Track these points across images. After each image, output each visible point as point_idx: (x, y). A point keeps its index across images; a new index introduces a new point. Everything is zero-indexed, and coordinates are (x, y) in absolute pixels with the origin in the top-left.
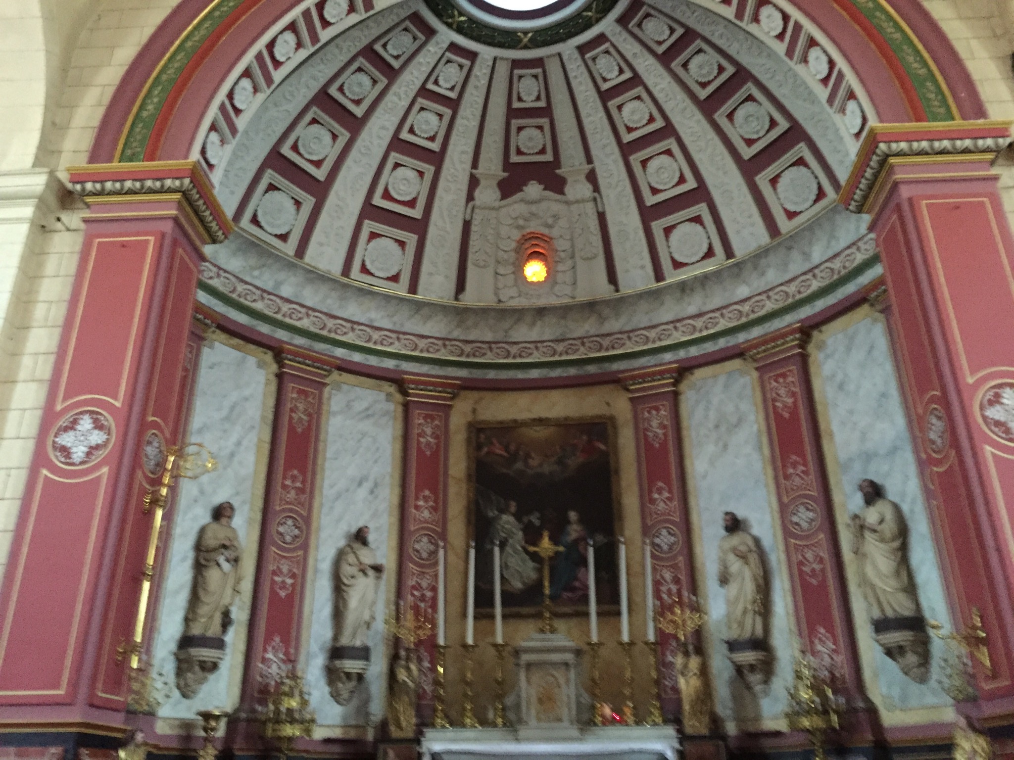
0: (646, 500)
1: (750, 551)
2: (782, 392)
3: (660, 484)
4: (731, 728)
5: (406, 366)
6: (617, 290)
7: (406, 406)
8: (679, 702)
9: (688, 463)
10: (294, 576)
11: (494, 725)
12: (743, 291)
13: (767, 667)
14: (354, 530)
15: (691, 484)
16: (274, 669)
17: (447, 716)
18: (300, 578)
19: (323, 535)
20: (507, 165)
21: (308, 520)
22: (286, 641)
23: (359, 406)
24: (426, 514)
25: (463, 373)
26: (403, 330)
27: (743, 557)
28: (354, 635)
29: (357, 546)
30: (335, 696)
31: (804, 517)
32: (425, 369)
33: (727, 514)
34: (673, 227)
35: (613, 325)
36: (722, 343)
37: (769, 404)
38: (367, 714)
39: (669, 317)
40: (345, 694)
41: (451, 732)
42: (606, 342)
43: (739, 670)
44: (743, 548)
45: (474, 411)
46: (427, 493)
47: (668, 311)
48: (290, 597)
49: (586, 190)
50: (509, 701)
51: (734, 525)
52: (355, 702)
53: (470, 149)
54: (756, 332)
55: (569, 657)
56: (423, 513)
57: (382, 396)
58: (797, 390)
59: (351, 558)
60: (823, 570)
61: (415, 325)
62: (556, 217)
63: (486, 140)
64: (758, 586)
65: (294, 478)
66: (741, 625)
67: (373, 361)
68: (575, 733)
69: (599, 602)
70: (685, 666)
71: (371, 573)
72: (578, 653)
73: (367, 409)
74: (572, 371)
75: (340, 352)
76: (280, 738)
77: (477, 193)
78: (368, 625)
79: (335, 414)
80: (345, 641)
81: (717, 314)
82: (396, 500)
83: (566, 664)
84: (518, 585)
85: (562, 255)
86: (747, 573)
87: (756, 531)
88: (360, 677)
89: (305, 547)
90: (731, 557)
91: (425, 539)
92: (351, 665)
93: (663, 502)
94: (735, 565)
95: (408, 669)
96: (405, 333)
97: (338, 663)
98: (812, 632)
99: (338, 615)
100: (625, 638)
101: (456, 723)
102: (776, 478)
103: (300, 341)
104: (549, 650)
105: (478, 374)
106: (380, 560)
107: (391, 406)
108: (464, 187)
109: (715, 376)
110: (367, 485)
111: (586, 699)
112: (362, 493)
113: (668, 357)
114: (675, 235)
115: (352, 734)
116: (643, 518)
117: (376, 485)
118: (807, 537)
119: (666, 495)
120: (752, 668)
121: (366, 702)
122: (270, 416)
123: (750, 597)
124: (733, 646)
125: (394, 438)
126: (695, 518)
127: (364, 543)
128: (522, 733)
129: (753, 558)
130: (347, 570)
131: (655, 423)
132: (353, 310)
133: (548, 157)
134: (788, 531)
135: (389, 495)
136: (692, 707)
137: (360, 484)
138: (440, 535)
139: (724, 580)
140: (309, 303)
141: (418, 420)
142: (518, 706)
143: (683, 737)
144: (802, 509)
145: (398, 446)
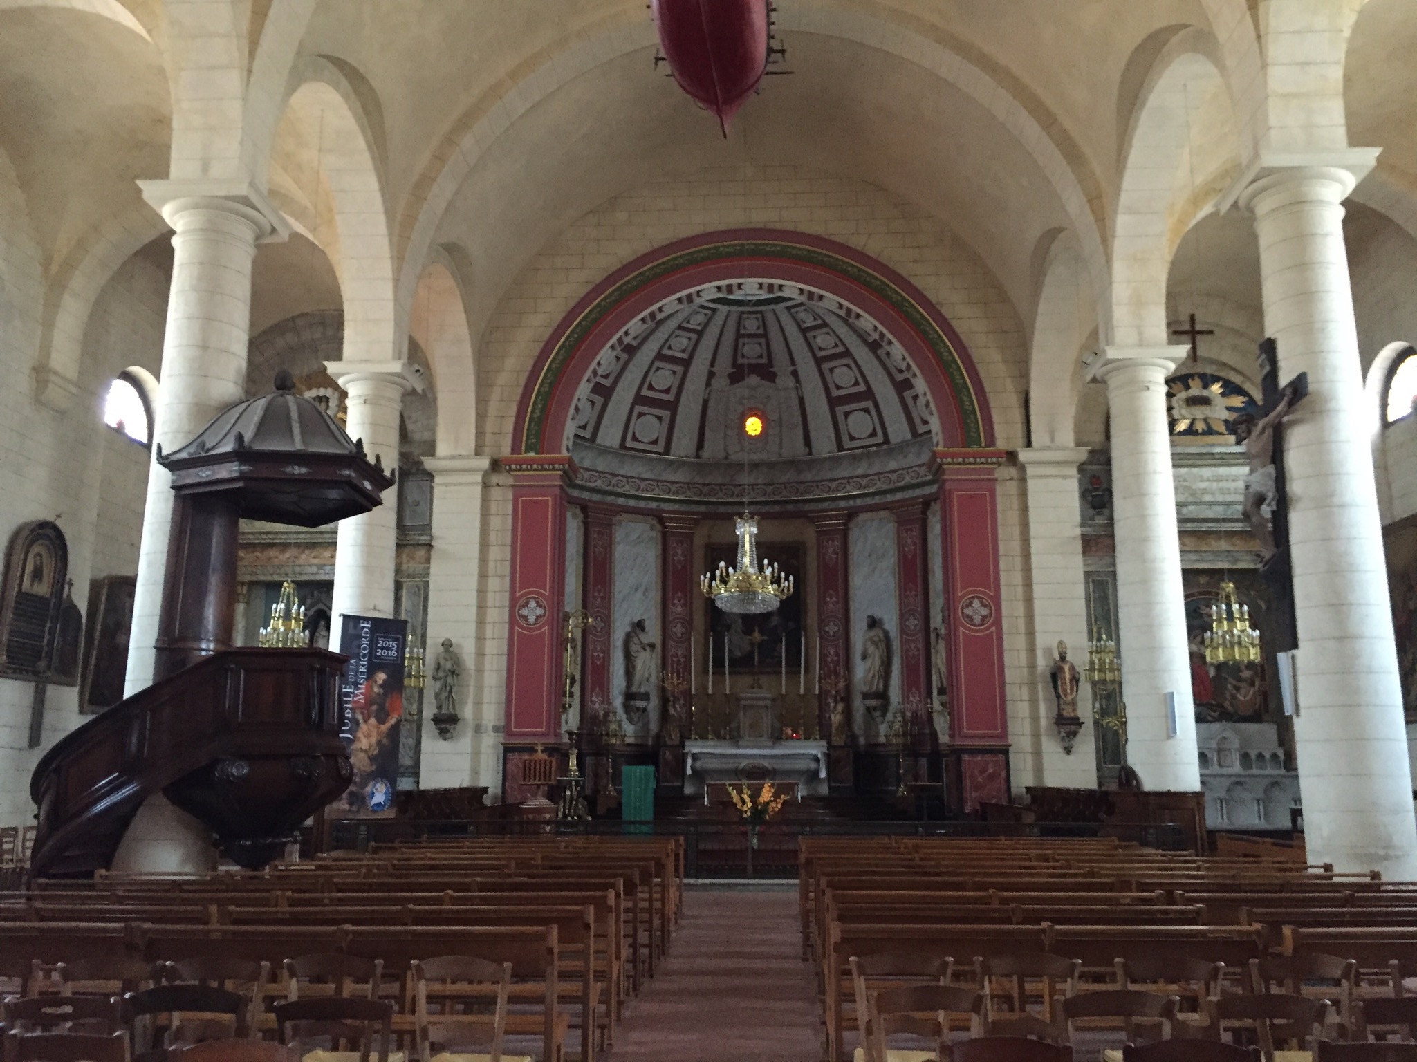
0: (822, 603)
1: (880, 640)
2: (909, 541)
3: (831, 592)
4: (862, 741)
5: (664, 506)
6: (810, 453)
7: (664, 534)
8: (831, 725)
9: (850, 578)
10: (603, 652)
11: (725, 739)
12: (893, 465)
13: (884, 708)
14: (636, 620)
15: (851, 593)
16: (597, 706)
17: (697, 733)
18: (607, 652)
19: (618, 624)
20: (735, 364)
21: (609, 616)
22: (602, 689)
23: (634, 536)
24: (679, 608)
25: (702, 509)
26: (661, 479)
27: (876, 644)
28: (640, 687)
29: (638, 631)
30: (630, 720)
31: (913, 623)
32: (677, 507)
33: (869, 617)
34: (851, 412)
35: (808, 476)
36: (877, 499)
37: (900, 544)
38: (648, 730)
39: (846, 474)
40: (636, 720)
41: (700, 742)
42: (801, 487)
43: (868, 709)
44: (876, 639)
45: (709, 536)
46: (680, 594)
47: (843, 472)
48: (603, 665)
49: (791, 382)
50: (734, 725)
51: (873, 623)
52: (640, 724)
53: (710, 357)
54: (899, 496)
55: (769, 703)
56: (678, 609)
57: (648, 527)
58: (917, 541)
59: (636, 640)
60: (919, 655)
61: (668, 476)
62: (768, 397)
63: (721, 350)
64: (883, 663)
65: (599, 591)
66: (871, 683)
67: (642, 504)
68: (770, 744)
69: (787, 665)
70: (835, 707)
71: (648, 649)
72: (773, 700)
73: (638, 538)
74: (777, 508)
75: (621, 501)
76: (608, 745)
77: (713, 381)
78: (648, 680)
79: (619, 543)
80: (634, 689)
81: (876, 477)
82: (659, 598)
83: (767, 707)
84: (738, 654)
85: (773, 423)
86: (877, 654)
87: (886, 627)
88: (644, 710)
89: (608, 634)
90: (869, 643)
91: (679, 625)
92: (640, 704)
93: (832, 603)
94: (871, 649)
95: (675, 708)
96: (662, 481)
97: (632, 703)
98: (909, 689)
99: (629, 672)
100: (802, 692)
101: (703, 737)
102: (900, 595)
103: (596, 497)
104: (756, 699)
105: (712, 508)
106: (652, 640)
107: (653, 534)
108: (704, 379)
109: (873, 520)
110: (641, 590)
111: (777, 725)
112: (639, 595)
113: (842, 504)
114: (851, 418)
115: (639, 742)
116: (820, 615)
117: (646, 589)
118: (912, 635)
119: (834, 599)
120: (875, 709)
121: (648, 723)
122: (581, 551)
123: (877, 668)
124: (866, 696)
125: (657, 556)
126: (852, 615)
127: (643, 629)
128: (741, 743)
129: (882, 645)
130: (634, 648)
131: (830, 550)
132: (629, 469)
133: (764, 361)
134: (903, 630)
135: (655, 596)
136: (837, 730)
137: (637, 590)
138: (689, 624)
139: (864, 657)
140: (600, 469)
141: (673, 544)
142: (738, 728)
143: (830, 746)
144: (912, 617)
145: (660, 561)
